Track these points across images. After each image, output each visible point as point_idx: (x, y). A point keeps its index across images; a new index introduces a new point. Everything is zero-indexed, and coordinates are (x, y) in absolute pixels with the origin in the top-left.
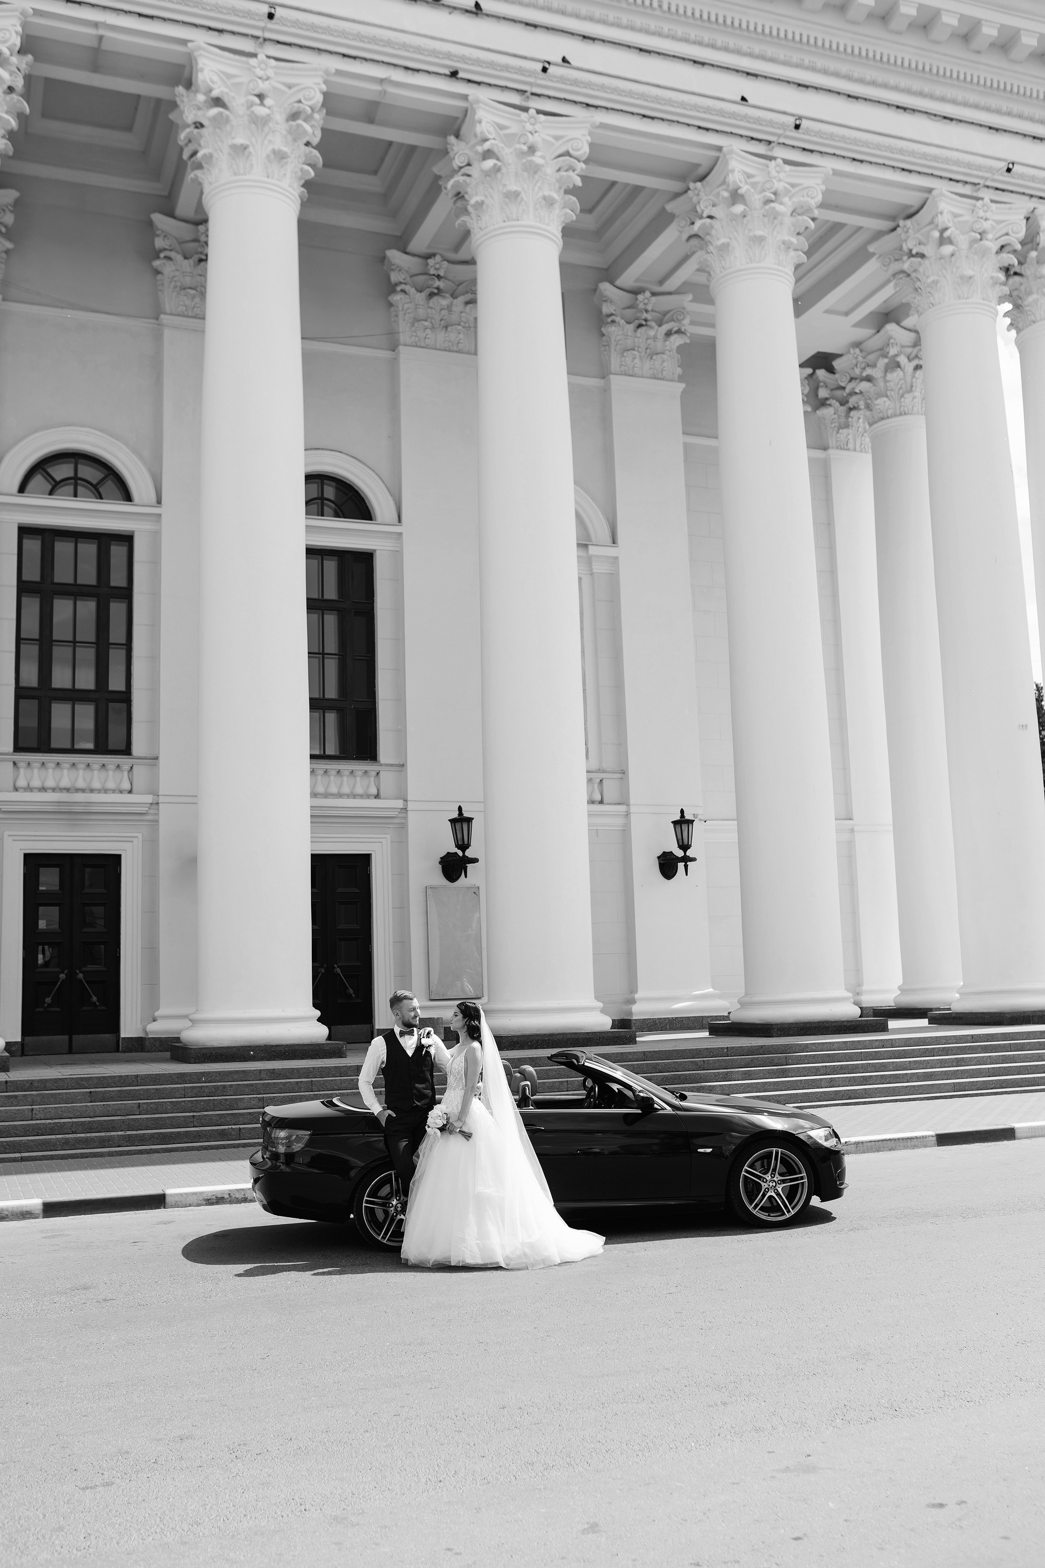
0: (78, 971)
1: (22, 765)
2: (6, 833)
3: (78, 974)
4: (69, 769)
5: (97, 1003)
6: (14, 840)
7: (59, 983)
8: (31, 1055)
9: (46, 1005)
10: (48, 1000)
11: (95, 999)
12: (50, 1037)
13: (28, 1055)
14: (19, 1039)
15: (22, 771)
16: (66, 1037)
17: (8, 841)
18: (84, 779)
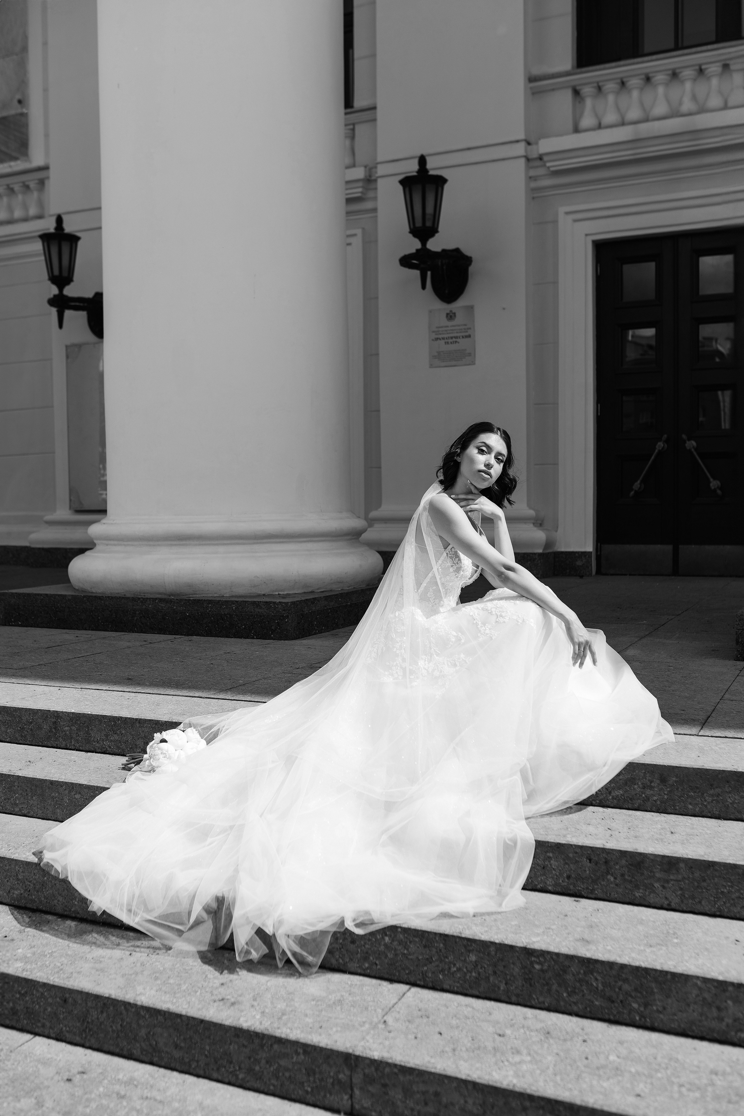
0: (684, 437)
1: (587, 91)
2: (562, 210)
3: (685, 442)
4: (667, 85)
5: (719, 492)
6: (575, 221)
7: (653, 457)
8: (612, 575)
9: (632, 493)
10: (637, 485)
11: (714, 484)
12: (642, 547)
13: (606, 574)
14: (589, 547)
15: (589, 102)
16: (669, 548)
17: (565, 223)
18: (694, 98)
